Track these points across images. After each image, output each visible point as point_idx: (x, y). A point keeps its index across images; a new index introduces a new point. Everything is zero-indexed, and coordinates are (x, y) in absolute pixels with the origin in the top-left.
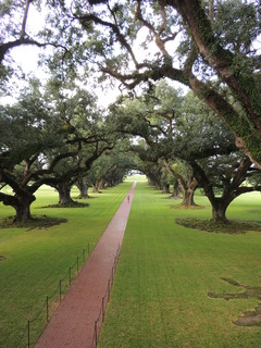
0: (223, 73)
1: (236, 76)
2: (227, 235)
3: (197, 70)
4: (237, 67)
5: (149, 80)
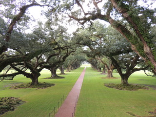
0: (124, 15)
1: (131, 16)
2: (129, 91)
3: (112, 15)
4: (131, 12)
5: (91, 20)
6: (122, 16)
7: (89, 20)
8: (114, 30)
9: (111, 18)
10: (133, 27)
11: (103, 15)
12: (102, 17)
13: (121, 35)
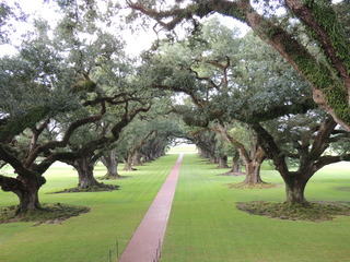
0: (292, 3)
2: (308, 222)
5: (194, 17)
6: (286, 5)
7: (189, 16)
8: (262, 45)
9: (252, 10)
10: (316, 38)
12: (228, 9)
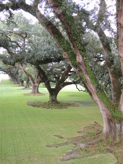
0: (57, 11)
1: (64, 14)
3: (41, 7)
4: (64, 8)
5: (10, 9)
6: (54, 12)
7: (7, 9)
8: (42, 28)
9: (38, 11)
10: (66, 29)
11: (28, 5)
12: (27, 8)
13: (50, 37)
